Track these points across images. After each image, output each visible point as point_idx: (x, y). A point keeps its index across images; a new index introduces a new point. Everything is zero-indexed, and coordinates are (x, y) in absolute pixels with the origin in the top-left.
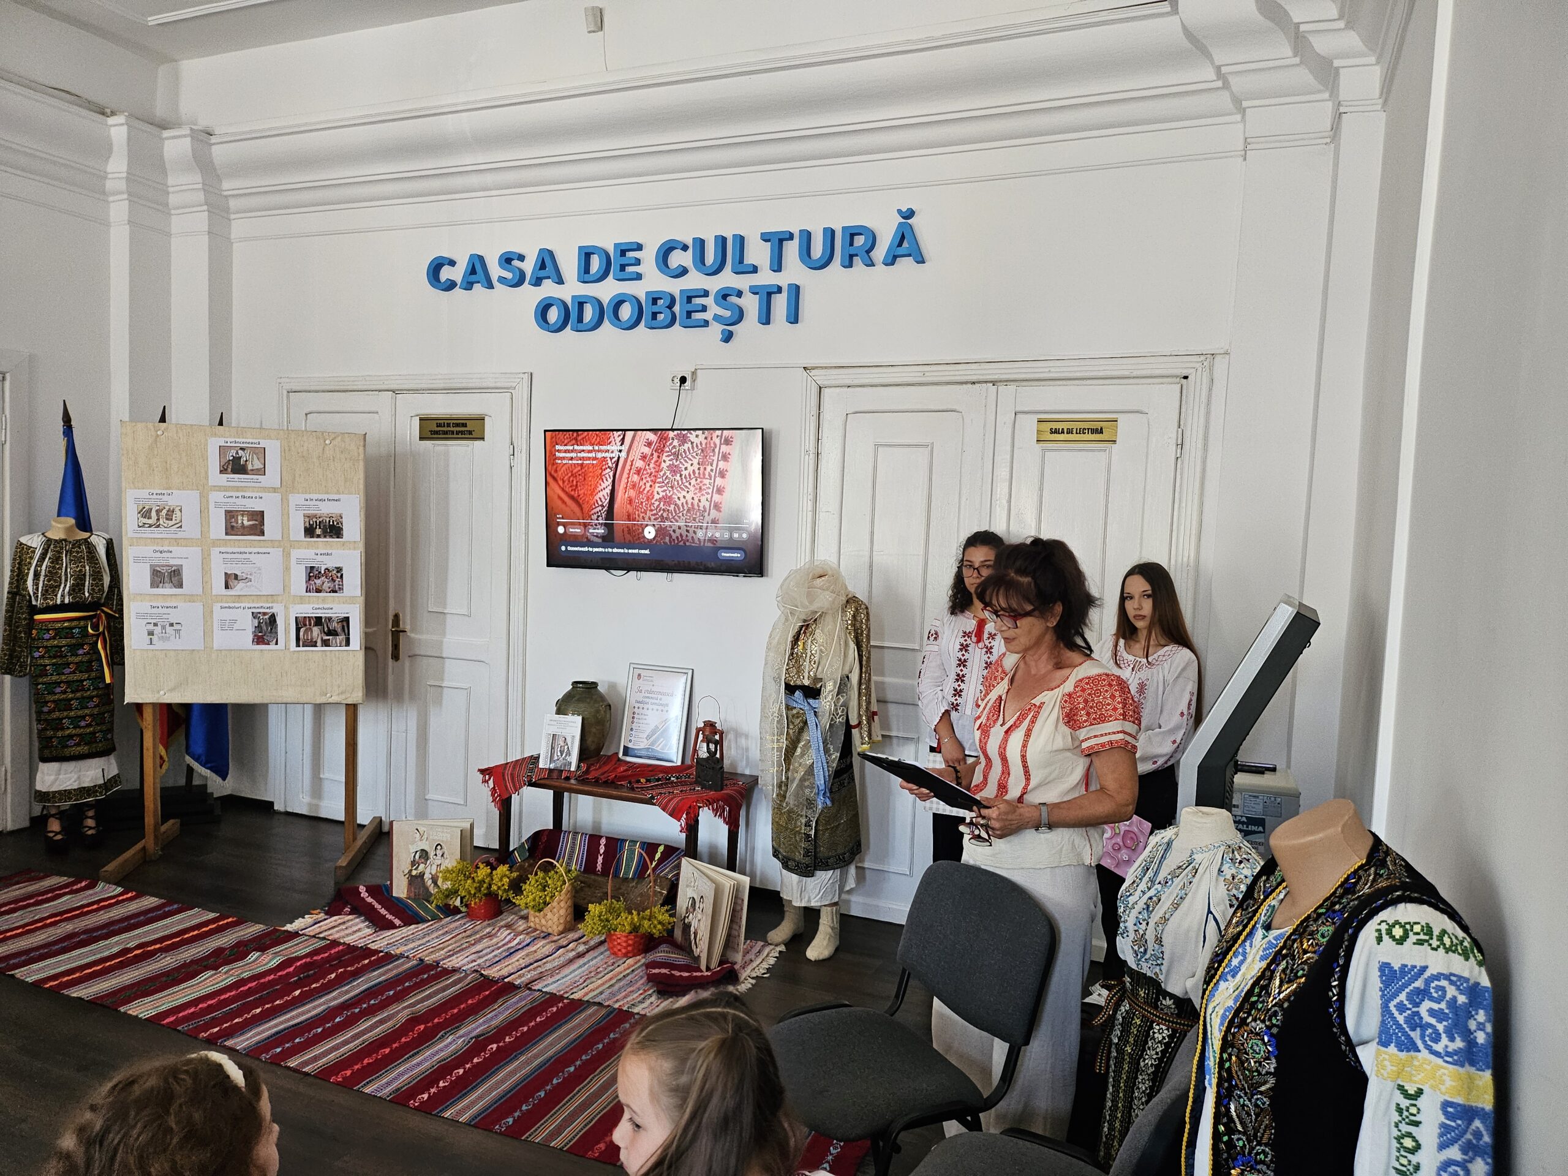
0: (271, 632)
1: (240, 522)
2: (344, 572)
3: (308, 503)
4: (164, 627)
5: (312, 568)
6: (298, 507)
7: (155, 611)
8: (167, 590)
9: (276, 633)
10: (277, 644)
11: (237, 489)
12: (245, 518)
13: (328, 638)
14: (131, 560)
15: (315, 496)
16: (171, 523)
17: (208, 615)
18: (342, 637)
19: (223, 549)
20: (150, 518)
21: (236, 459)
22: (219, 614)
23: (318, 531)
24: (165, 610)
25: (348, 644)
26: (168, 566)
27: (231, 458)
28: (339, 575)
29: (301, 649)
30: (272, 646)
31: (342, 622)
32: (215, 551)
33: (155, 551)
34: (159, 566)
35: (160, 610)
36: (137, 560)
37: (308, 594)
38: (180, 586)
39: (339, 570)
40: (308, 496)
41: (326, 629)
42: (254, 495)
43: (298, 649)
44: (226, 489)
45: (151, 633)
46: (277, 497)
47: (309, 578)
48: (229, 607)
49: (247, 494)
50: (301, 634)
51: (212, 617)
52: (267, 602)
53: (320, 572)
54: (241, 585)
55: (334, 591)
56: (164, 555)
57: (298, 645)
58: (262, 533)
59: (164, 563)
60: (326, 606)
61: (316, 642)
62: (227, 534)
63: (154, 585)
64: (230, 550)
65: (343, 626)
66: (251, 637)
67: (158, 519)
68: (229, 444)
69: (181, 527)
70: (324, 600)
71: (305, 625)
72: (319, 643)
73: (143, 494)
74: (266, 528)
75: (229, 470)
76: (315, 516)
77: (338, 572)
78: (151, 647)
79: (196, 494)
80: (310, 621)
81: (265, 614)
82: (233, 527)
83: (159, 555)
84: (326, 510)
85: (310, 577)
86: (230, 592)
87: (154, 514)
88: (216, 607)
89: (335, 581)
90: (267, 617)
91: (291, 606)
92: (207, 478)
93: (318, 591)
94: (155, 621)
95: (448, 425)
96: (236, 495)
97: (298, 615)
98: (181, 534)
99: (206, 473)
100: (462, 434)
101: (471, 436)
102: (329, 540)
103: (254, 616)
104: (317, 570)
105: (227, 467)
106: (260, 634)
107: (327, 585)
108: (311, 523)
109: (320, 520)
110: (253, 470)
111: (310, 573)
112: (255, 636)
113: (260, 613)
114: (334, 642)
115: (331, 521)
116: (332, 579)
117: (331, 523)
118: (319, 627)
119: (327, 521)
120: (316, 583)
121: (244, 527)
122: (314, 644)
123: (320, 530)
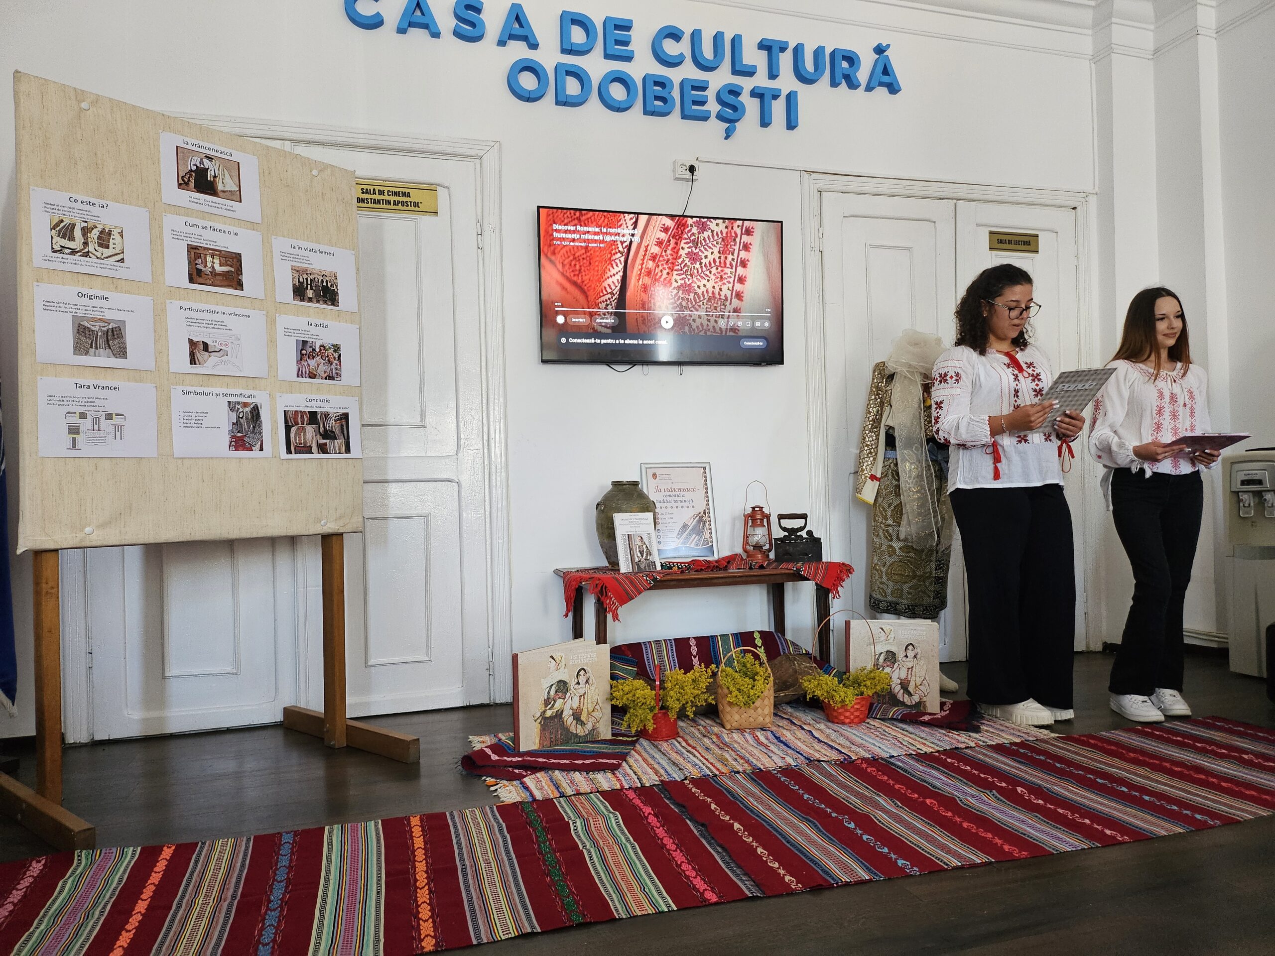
0: (253, 432)
1: (209, 265)
2: (342, 352)
3: (296, 251)
4: (96, 421)
5: (305, 343)
6: (284, 256)
7: (84, 392)
8: (102, 359)
9: (261, 433)
10: (261, 449)
11: (203, 215)
12: (217, 261)
13: (324, 441)
14: (39, 307)
15: (305, 244)
16: (107, 252)
17: (164, 403)
18: (340, 441)
19: (186, 304)
20: (72, 238)
21: (201, 172)
22: (180, 403)
23: (310, 293)
24: (100, 393)
25: (348, 450)
26: (103, 321)
27: (194, 168)
28: (336, 355)
29: (294, 456)
31: (340, 419)
32: (173, 307)
33: (81, 295)
34: (88, 320)
35: (92, 392)
36: (49, 306)
37: (300, 379)
38: (122, 353)
39: (337, 348)
40: (296, 243)
41: (322, 429)
42: (227, 228)
43: (290, 456)
44: (187, 212)
45: (74, 430)
46: (257, 235)
47: (302, 357)
48: (196, 393)
49: (218, 226)
50: (292, 435)
51: (169, 406)
52: (247, 388)
53: (314, 350)
54: (213, 359)
55: (331, 378)
56: (95, 302)
57: (289, 451)
58: (239, 285)
59: (97, 315)
60: (321, 397)
61: (311, 447)
62: (191, 281)
63: (80, 348)
64: (195, 306)
65: (342, 426)
67: (86, 244)
69: (122, 261)
70: (319, 389)
71: (297, 423)
72: (314, 449)
73: (61, 198)
74: (245, 278)
75: (192, 185)
76: (305, 271)
77: (335, 351)
78: (74, 453)
79: (144, 213)
80: (302, 416)
81: (245, 405)
82: (199, 272)
83: (85, 301)
84: (319, 265)
85: (302, 355)
87: (78, 233)
88: (176, 393)
89: (331, 364)
90: (248, 409)
91: (278, 394)
92: (159, 191)
93: (312, 376)
94: (81, 410)
95: (381, 193)
96: (201, 223)
97: (287, 409)
98: (121, 273)
99: (158, 183)
100: (403, 205)
101: (416, 209)
102: (322, 306)
103: (232, 406)
104: (310, 347)
105: (189, 180)
106: (239, 435)
107: (322, 369)
108: (301, 280)
109: (312, 277)
110: (224, 192)
111: (302, 350)
112: (233, 437)
113: (239, 403)
114: (332, 448)
115: (325, 281)
116: (329, 360)
117: (325, 284)
118: (314, 426)
119: (320, 281)
120: (309, 365)
121: (214, 273)
122: (309, 450)
123: (312, 291)
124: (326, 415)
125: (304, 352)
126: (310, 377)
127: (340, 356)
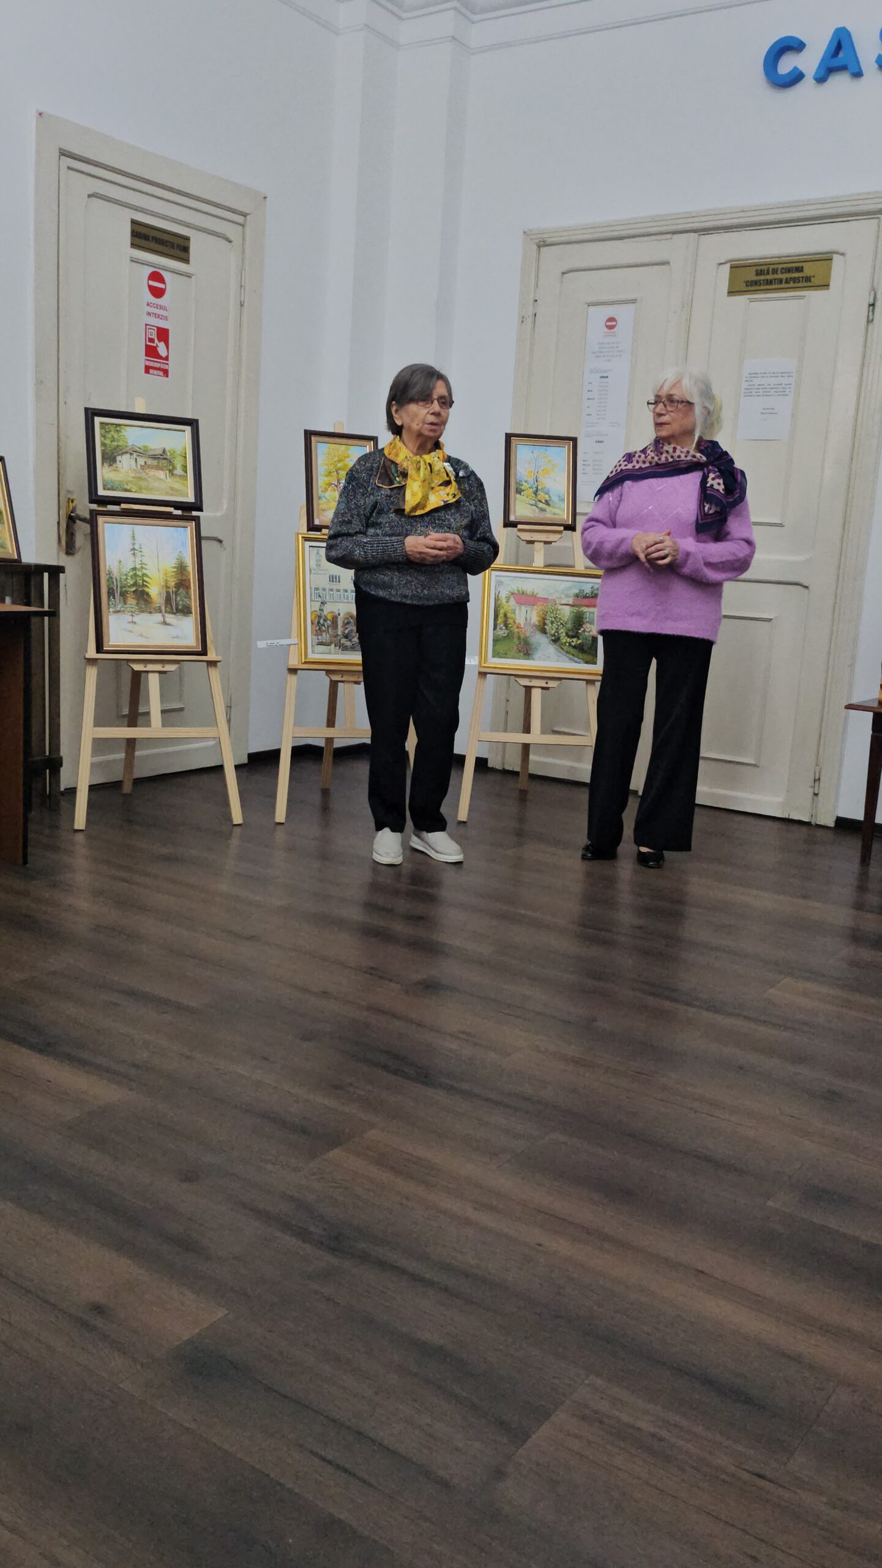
95: (775, 271)
100: (794, 283)
101: (808, 284)
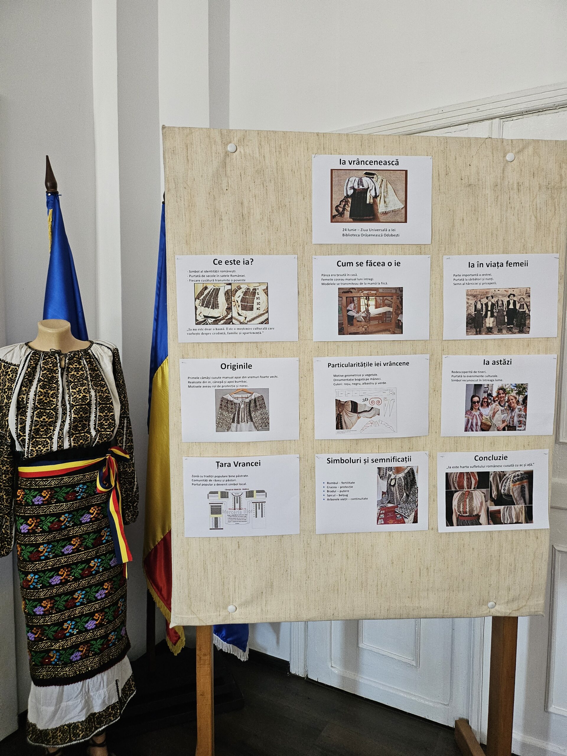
0: (406, 502)
1: (363, 309)
2: (529, 393)
3: (475, 270)
4: (237, 499)
5: (478, 387)
6: (458, 279)
7: (224, 471)
8: (244, 434)
9: (416, 502)
10: (415, 521)
11: (359, 249)
12: (372, 302)
13: (497, 508)
14: (184, 383)
15: (485, 259)
16: (250, 315)
17: (308, 474)
18: (519, 507)
19: (334, 360)
20: (215, 306)
21: (359, 196)
22: (324, 473)
23: (490, 322)
24: (240, 470)
25: (529, 518)
26: (244, 391)
27: (351, 192)
28: (521, 398)
29: (455, 529)
30: (408, 526)
31: (521, 480)
32: (320, 364)
33: (224, 366)
34: (231, 392)
35: (233, 470)
37: (470, 433)
38: (264, 425)
39: (522, 389)
40: (474, 259)
41: (494, 494)
42: (386, 259)
43: (451, 529)
44: (341, 249)
45: (216, 510)
46: (424, 260)
47: (472, 405)
48: (342, 461)
49: (375, 259)
50: (455, 503)
51: (312, 478)
52: (402, 449)
53: (490, 395)
54: (363, 420)
55: (511, 428)
56: (239, 372)
57: (449, 522)
58: (399, 328)
59: (239, 386)
60: (497, 454)
61: (478, 516)
62: (341, 331)
63: (222, 424)
64: (345, 360)
65: (523, 488)
66: (375, 510)
67: (229, 309)
68: (347, 166)
69: (266, 321)
70: (493, 443)
71: (461, 487)
72: (483, 518)
73: (204, 262)
74: (406, 319)
75: (347, 214)
76: (485, 294)
77: (519, 393)
78: (216, 533)
79: (291, 260)
80: (469, 479)
81: (398, 470)
82: (351, 319)
83: (229, 372)
84: (505, 283)
85: (473, 403)
86: (343, 434)
87: (222, 299)
88: (321, 461)
89: (513, 411)
90: (401, 475)
91: (439, 454)
92: (309, 230)
93: (485, 427)
94: (223, 489)
96: (355, 259)
97: (449, 471)
98: (266, 335)
99: (309, 221)
102: (506, 336)
103: (382, 473)
104: (485, 392)
105: (344, 209)
106: (390, 505)
107: (500, 417)
108: (479, 306)
109: (494, 300)
110: (386, 213)
111: (473, 396)
112: (382, 508)
113: (390, 469)
114: (507, 514)
115: (512, 302)
116: (509, 406)
117: (511, 306)
118: (484, 490)
119: (505, 303)
120: (481, 415)
121: (368, 318)
122: (475, 520)
123: (492, 319)
124: (502, 476)
125: (476, 399)
126: (482, 430)
127: (525, 399)
